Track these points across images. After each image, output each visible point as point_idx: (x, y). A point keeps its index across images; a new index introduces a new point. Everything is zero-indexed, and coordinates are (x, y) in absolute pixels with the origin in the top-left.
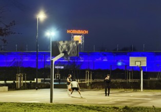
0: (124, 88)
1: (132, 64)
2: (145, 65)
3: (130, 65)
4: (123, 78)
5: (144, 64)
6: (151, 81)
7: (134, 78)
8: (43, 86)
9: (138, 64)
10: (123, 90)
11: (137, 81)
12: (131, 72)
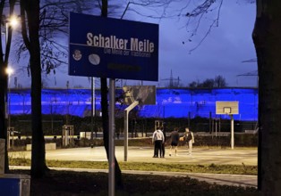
0: (208, 145)
1: (219, 111)
2: (237, 113)
3: (217, 113)
4: (207, 131)
5: (236, 111)
6: (246, 135)
7: (222, 131)
8: (97, 143)
9: (227, 111)
10: (207, 147)
11: (226, 134)
12: (218, 121)
